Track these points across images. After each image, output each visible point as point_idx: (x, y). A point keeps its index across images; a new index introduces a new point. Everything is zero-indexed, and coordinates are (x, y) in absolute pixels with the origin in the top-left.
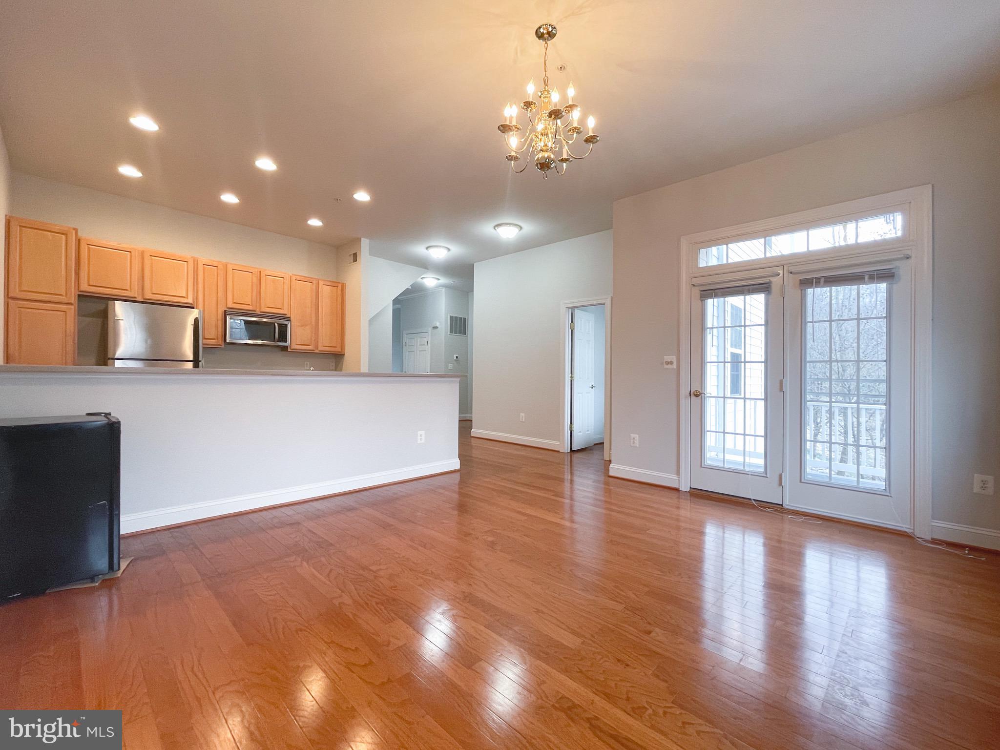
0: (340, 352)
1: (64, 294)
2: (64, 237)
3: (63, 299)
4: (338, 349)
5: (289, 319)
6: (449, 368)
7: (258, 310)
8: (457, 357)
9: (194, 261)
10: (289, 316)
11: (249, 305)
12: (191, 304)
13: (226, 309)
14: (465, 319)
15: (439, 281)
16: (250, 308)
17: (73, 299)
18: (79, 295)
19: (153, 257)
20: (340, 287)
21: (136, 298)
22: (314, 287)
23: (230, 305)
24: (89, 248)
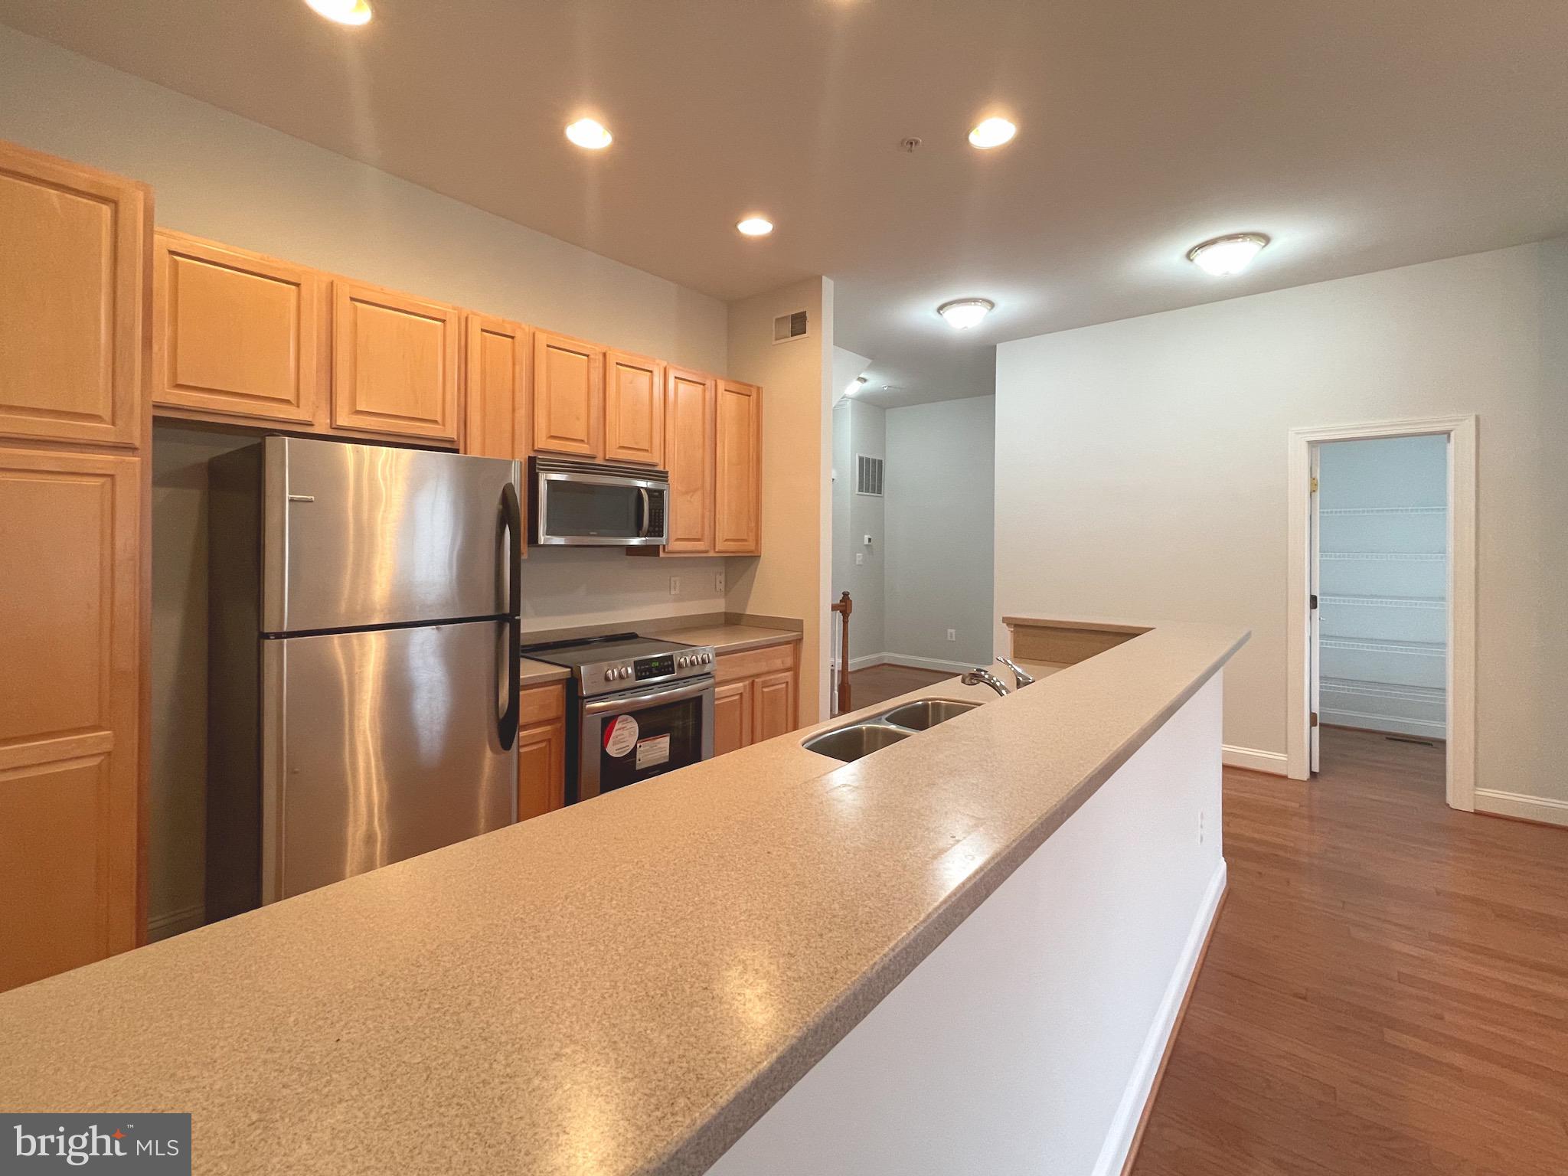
0: (752, 552)
1: (106, 414)
2: (106, 210)
3: (102, 431)
4: (750, 545)
5: (663, 476)
6: (857, 563)
7: (600, 455)
8: (870, 540)
9: (459, 319)
10: (660, 468)
11: (582, 441)
12: (452, 441)
13: (532, 454)
14: (880, 462)
15: (865, 385)
16: (583, 449)
17: (139, 431)
18: (155, 419)
19: (358, 304)
20: (754, 395)
21: (311, 425)
22: (709, 395)
23: (542, 443)
24: (176, 261)
